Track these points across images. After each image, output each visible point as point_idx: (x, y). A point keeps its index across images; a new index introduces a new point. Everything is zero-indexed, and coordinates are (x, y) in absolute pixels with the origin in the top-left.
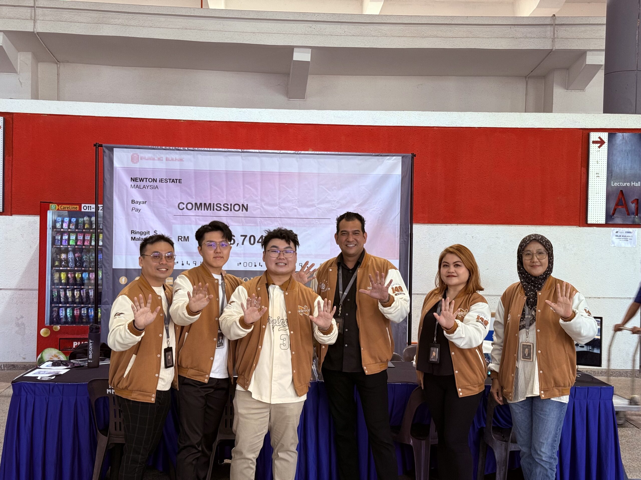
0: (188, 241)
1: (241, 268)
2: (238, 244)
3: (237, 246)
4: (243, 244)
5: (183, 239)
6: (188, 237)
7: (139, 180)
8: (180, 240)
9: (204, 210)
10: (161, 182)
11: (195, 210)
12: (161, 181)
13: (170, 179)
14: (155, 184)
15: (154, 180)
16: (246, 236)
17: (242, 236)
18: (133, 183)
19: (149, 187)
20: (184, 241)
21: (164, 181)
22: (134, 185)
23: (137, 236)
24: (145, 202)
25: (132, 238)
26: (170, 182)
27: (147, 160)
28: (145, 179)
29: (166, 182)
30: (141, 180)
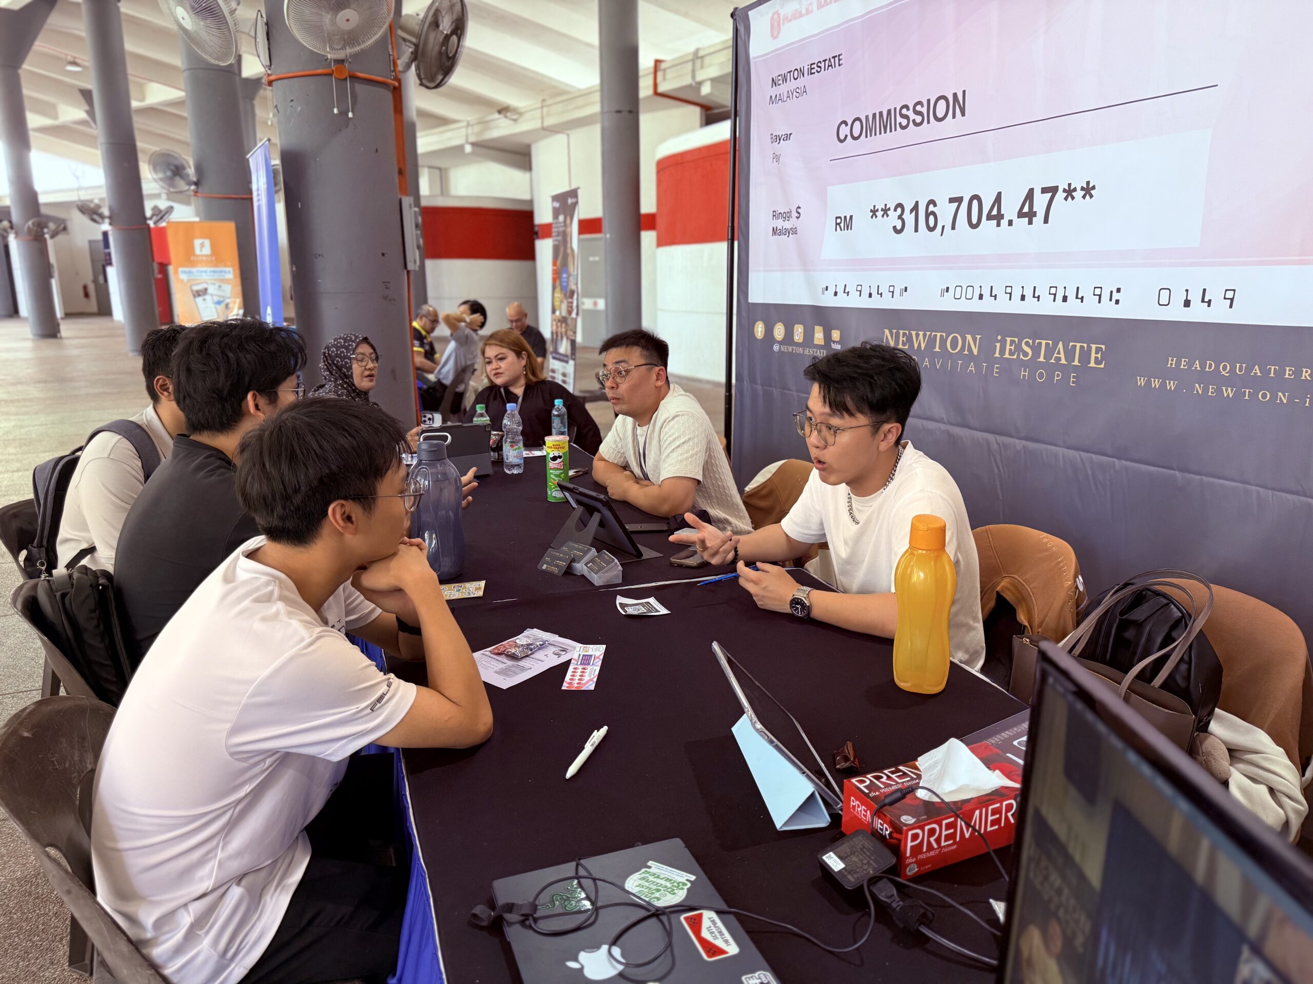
0: (851, 229)
1: (948, 304)
2: (943, 227)
3: (942, 235)
4: (953, 228)
5: (842, 225)
6: (851, 217)
7: (781, 82)
8: (838, 226)
9: (880, 133)
10: (811, 74)
11: (866, 137)
12: (811, 69)
13: (825, 61)
14: (801, 82)
15: (801, 72)
16: (959, 200)
17: (952, 200)
18: (774, 91)
19: (795, 93)
20: (844, 230)
21: (816, 68)
22: (776, 96)
23: (780, 224)
24: (790, 134)
25: (773, 228)
26: (825, 70)
27: (790, 20)
28: (789, 74)
29: (819, 69)
30: (785, 79)
